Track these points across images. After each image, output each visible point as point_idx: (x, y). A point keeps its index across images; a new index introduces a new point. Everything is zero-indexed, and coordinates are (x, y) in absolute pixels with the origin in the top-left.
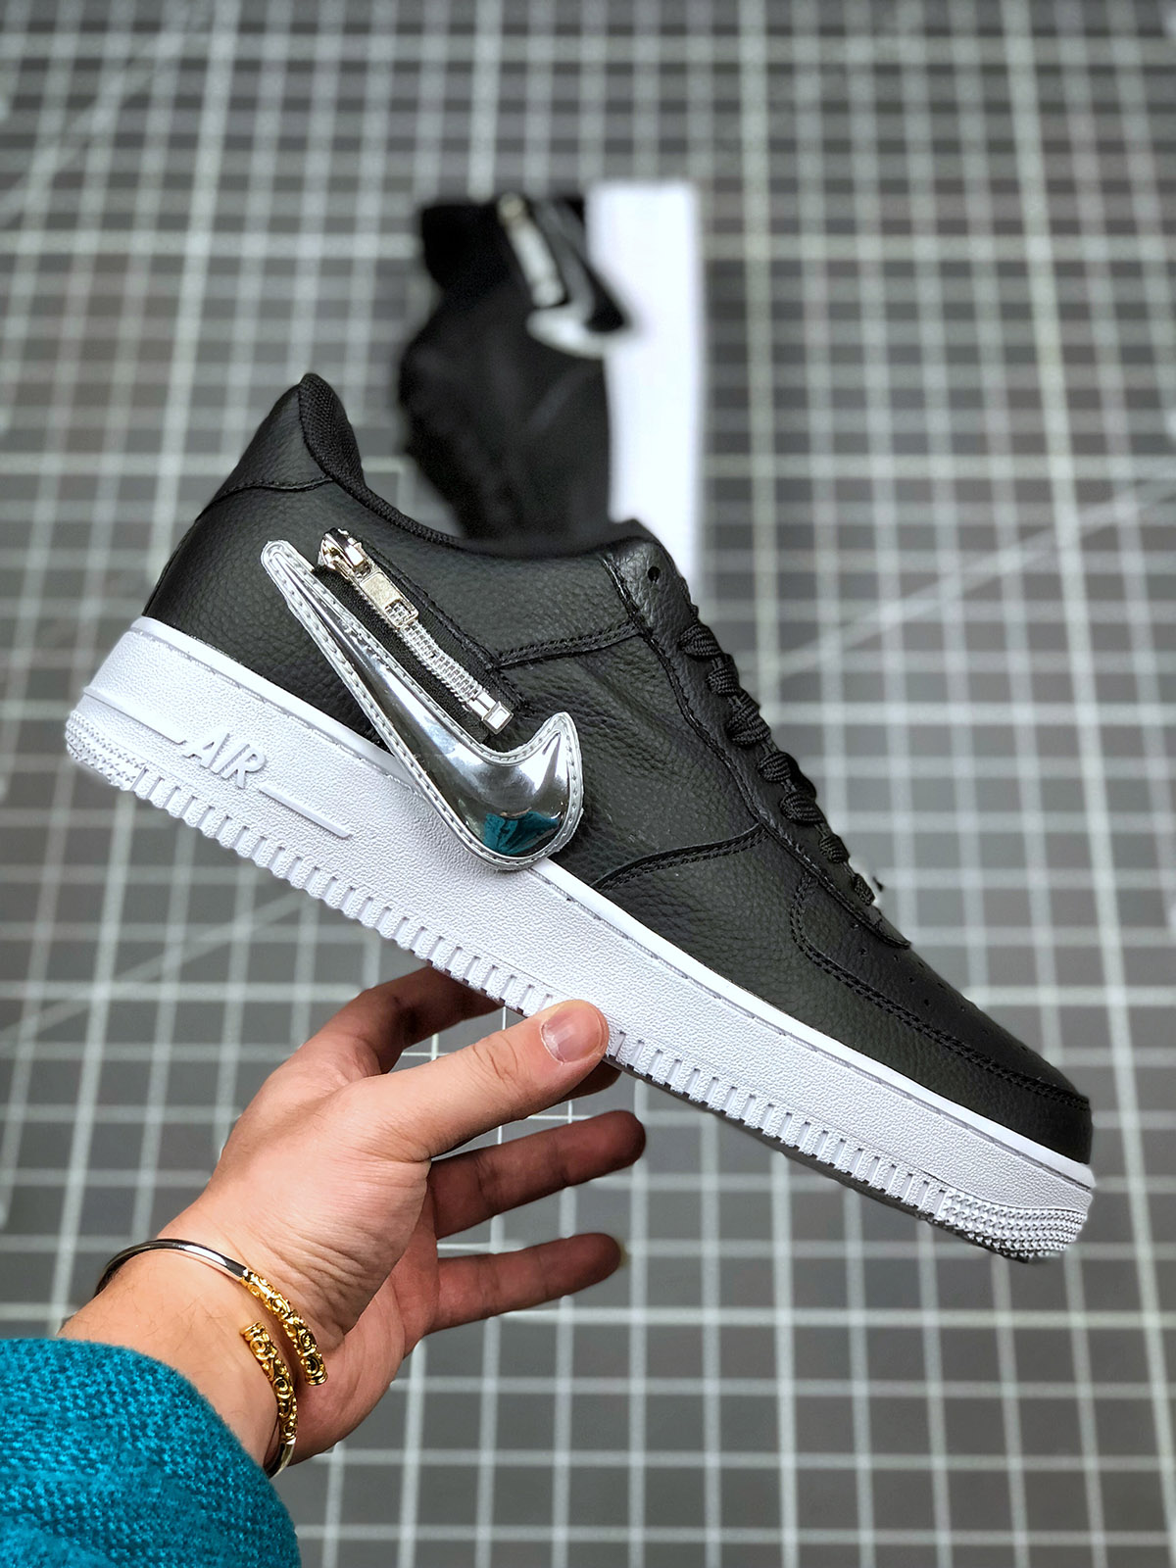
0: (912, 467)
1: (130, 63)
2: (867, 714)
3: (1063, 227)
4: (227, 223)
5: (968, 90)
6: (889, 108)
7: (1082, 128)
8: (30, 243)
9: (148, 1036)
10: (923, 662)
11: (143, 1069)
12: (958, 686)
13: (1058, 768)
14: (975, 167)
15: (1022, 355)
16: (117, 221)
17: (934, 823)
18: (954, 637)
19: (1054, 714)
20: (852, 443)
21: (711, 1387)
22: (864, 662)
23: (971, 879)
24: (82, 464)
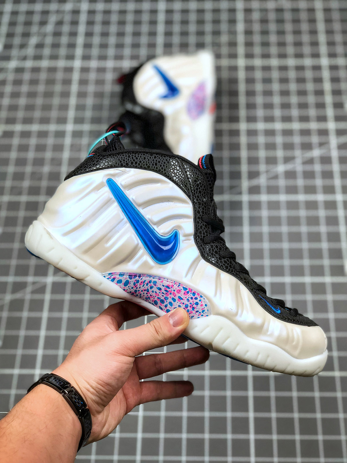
0: (287, 126)
1: (58, 12)
2: (274, 198)
3: (332, 55)
4: (86, 57)
5: (304, 16)
6: (280, 21)
7: (337, 26)
8: (29, 64)
9: (63, 292)
10: (291, 182)
11: (62, 302)
12: (301, 190)
13: (331, 213)
14: (306, 38)
15: (320, 93)
16: (54, 57)
17: (294, 229)
18: (300, 175)
19: (329, 197)
20: (269, 119)
21: (229, 393)
22: (273, 183)
23: (305, 245)
24: (44, 127)
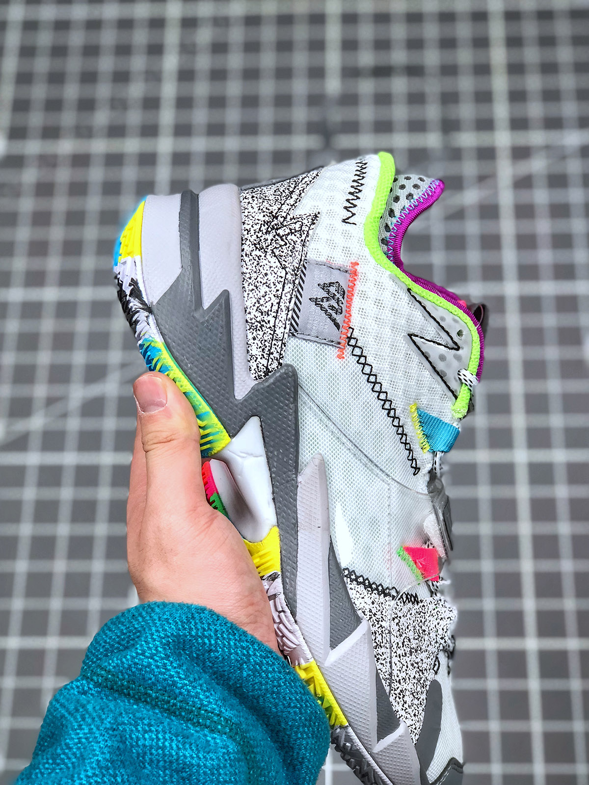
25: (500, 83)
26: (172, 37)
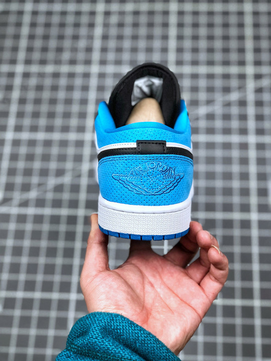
25: (249, 44)
26: (99, 19)
